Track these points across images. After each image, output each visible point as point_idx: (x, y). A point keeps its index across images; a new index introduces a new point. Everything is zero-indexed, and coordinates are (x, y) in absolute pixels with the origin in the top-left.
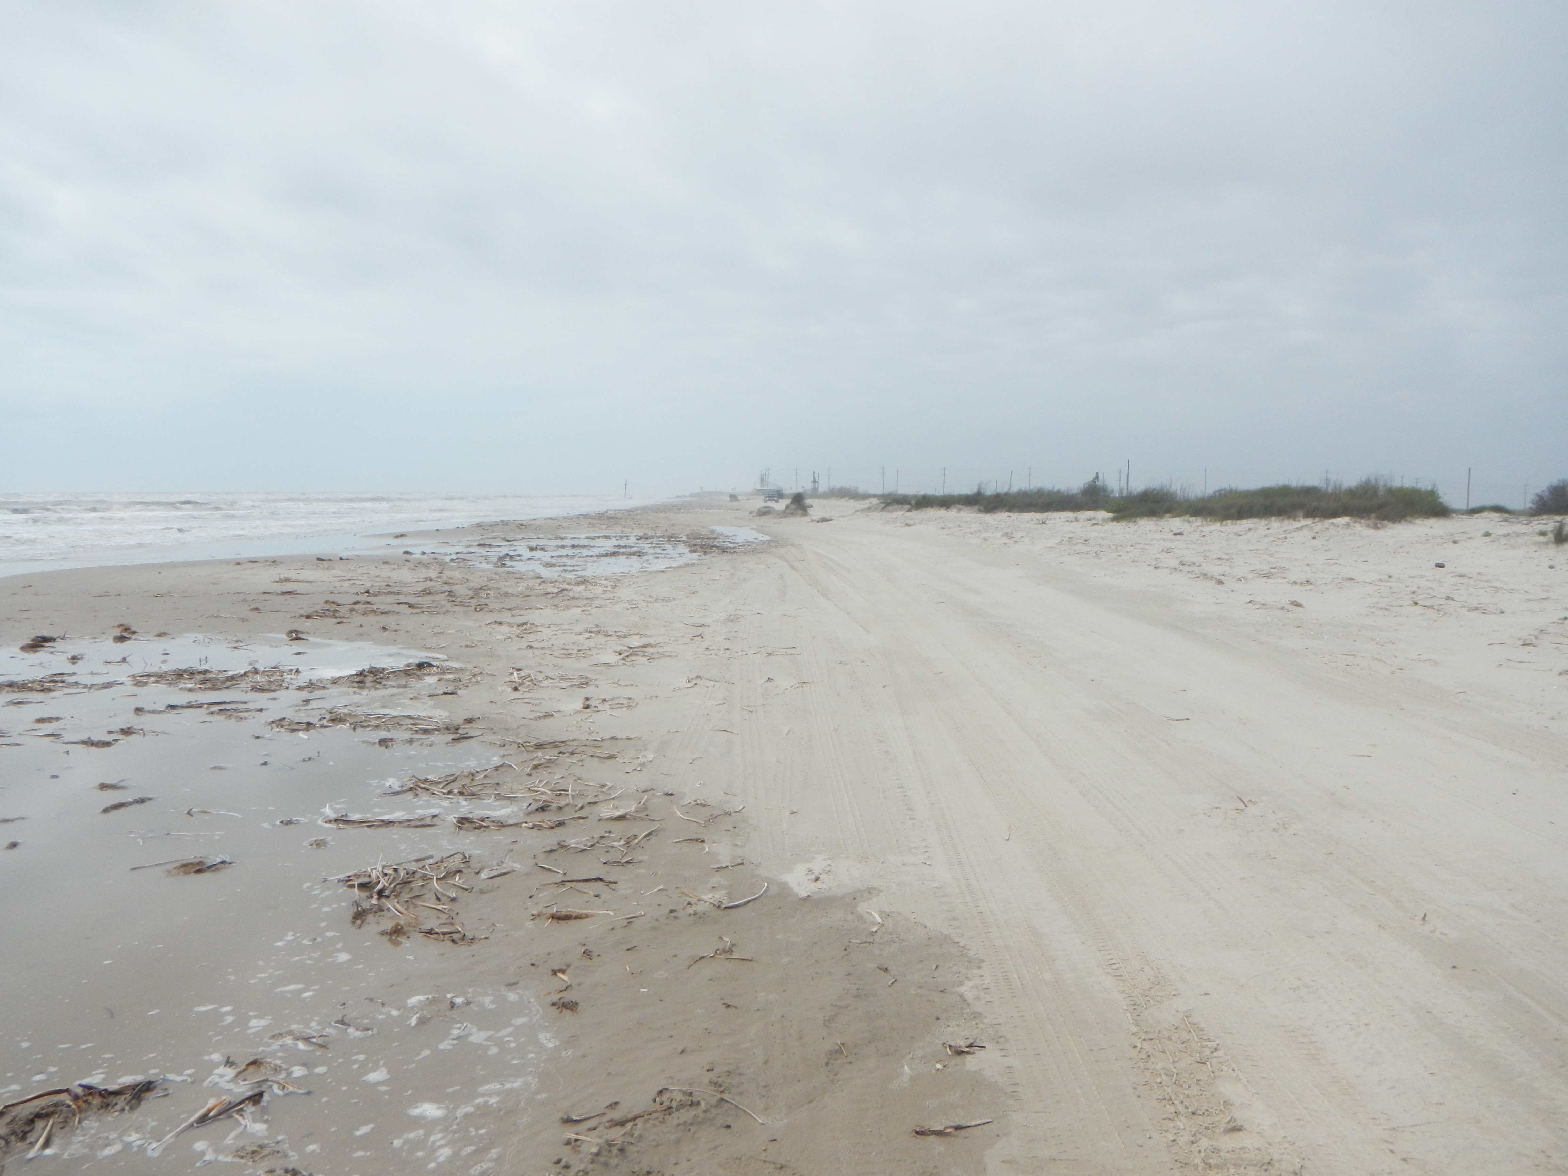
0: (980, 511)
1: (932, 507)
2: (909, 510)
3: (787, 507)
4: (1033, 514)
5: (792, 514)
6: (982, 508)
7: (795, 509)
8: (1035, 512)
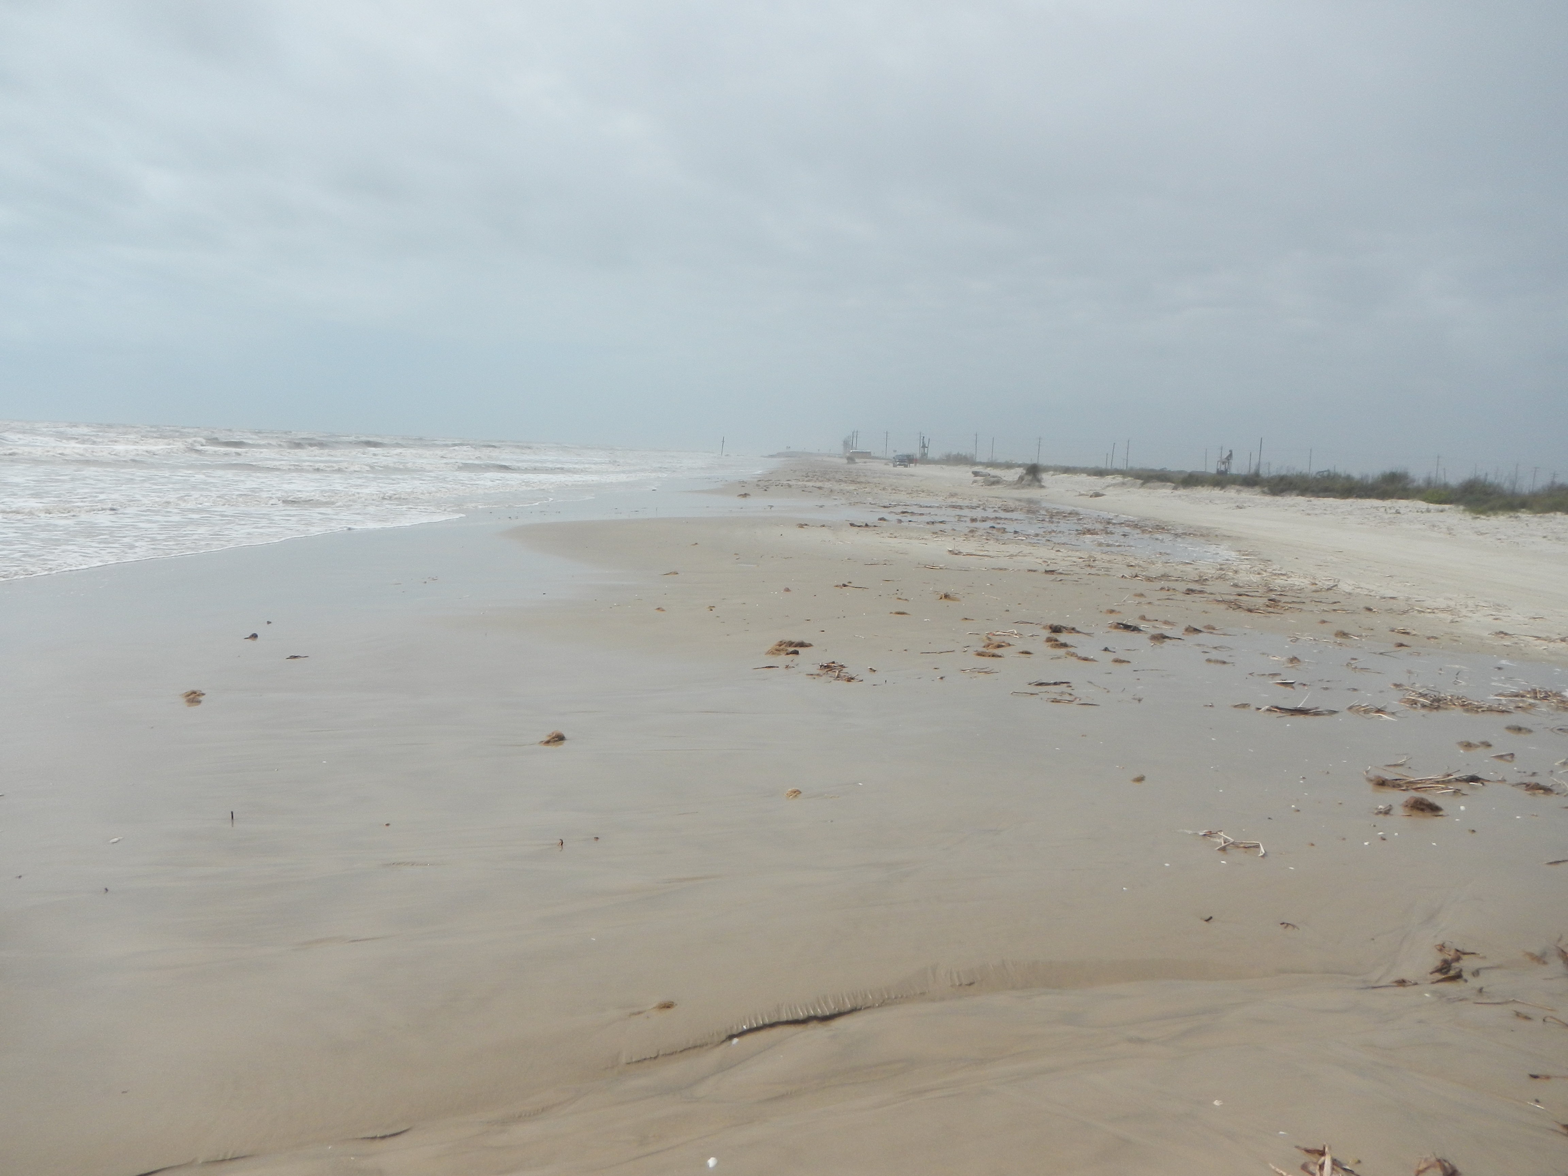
0: (1264, 493)
1: (1203, 486)
2: (1175, 488)
3: (1021, 479)
4: (1331, 499)
5: (1029, 485)
6: (1266, 489)
7: (1032, 481)
8: (1335, 497)
